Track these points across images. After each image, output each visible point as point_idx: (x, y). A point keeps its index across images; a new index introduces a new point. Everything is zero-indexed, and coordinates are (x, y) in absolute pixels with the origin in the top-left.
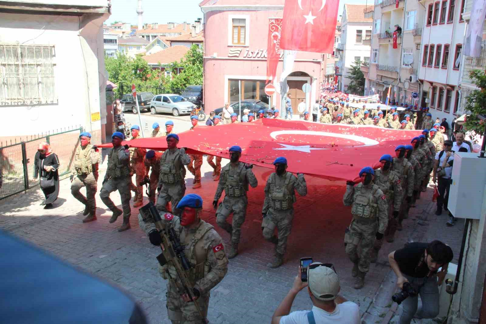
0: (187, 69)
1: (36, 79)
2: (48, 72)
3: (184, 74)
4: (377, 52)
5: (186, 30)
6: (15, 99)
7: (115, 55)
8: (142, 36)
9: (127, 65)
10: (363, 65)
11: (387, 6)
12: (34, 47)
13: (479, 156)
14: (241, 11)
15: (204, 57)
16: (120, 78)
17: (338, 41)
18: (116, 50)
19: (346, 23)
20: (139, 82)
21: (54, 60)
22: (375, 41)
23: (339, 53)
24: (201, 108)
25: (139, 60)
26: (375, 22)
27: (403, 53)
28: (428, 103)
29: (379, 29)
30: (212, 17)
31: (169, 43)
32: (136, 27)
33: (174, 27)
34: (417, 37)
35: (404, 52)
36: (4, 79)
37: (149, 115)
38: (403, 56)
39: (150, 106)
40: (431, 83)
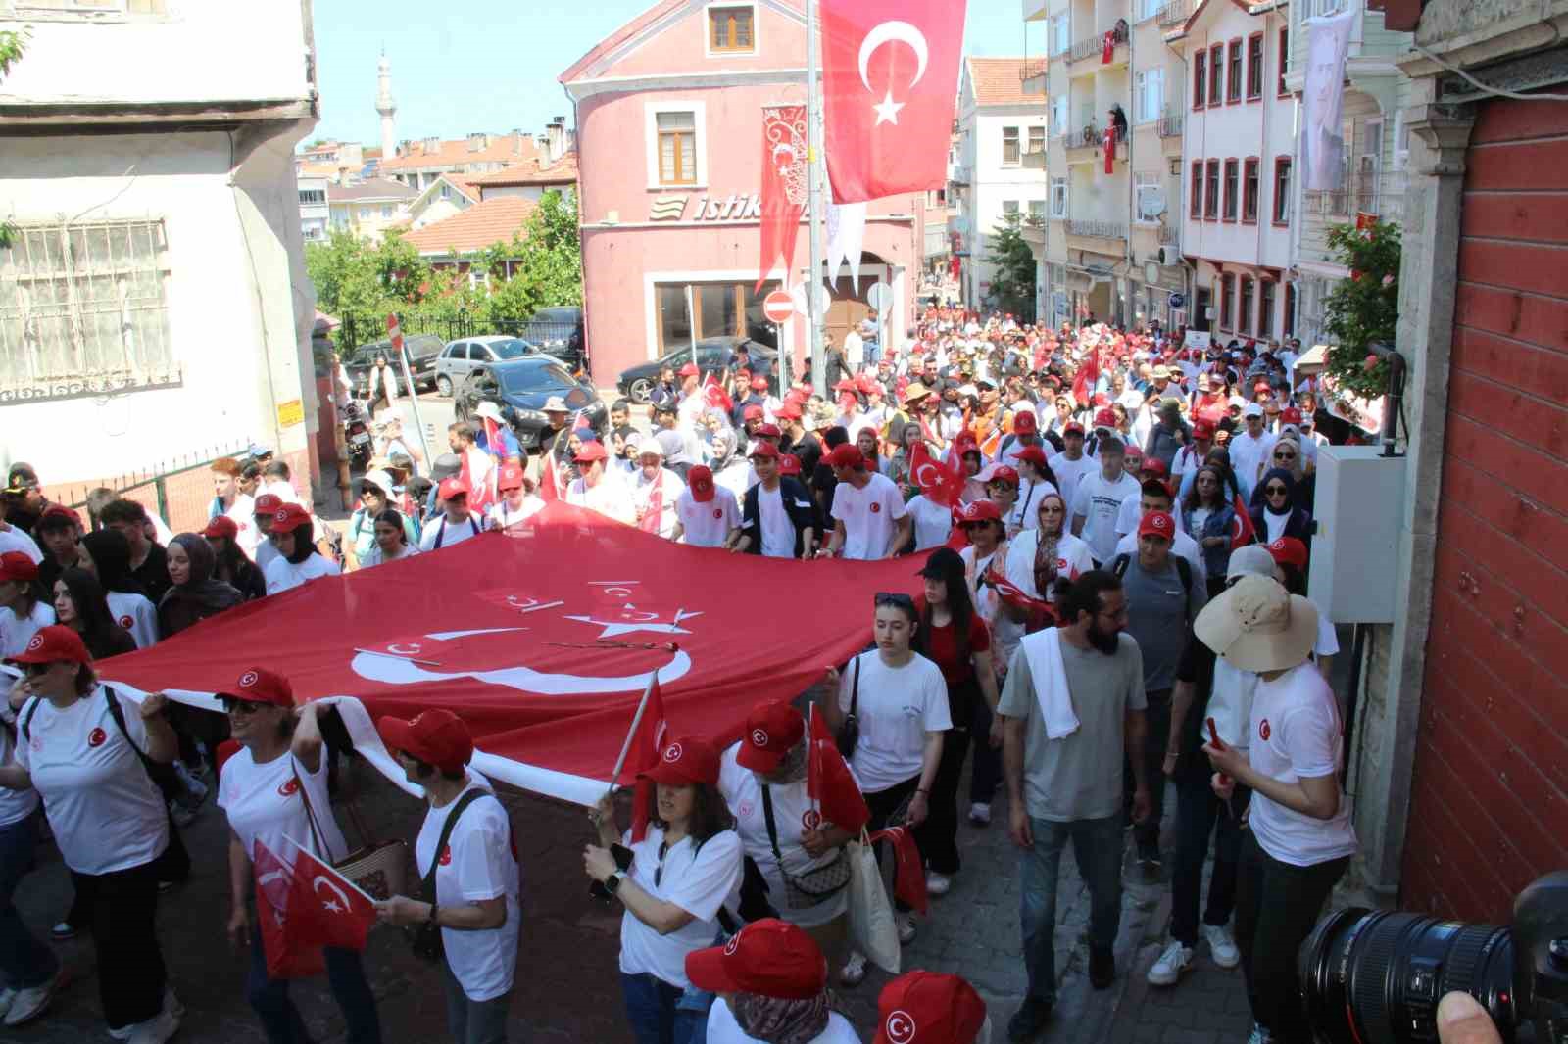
0: (535, 264)
1: (117, 316)
2: (148, 295)
3: (527, 277)
4: (1065, 186)
5: (520, 150)
6: (60, 378)
7: (323, 236)
8: (395, 177)
9: (362, 261)
10: (1027, 225)
11: (1082, 59)
12: (107, 227)
13: (1383, 452)
14: (679, 89)
15: (581, 225)
16: (343, 299)
17: (951, 161)
18: (323, 220)
19: (972, 107)
20: (397, 307)
21: (164, 261)
22: (1058, 154)
23: (958, 193)
24: (582, 369)
25: (396, 244)
26: (1051, 102)
27: (1136, 187)
28: (1213, 321)
29: (1067, 121)
30: (599, 110)
31: (475, 191)
32: (379, 153)
33: (485, 145)
34: (1168, 140)
35: (1139, 182)
36: (27, 325)
37: (435, 400)
38: (1135, 194)
39: (436, 373)
40: (1218, 265)
